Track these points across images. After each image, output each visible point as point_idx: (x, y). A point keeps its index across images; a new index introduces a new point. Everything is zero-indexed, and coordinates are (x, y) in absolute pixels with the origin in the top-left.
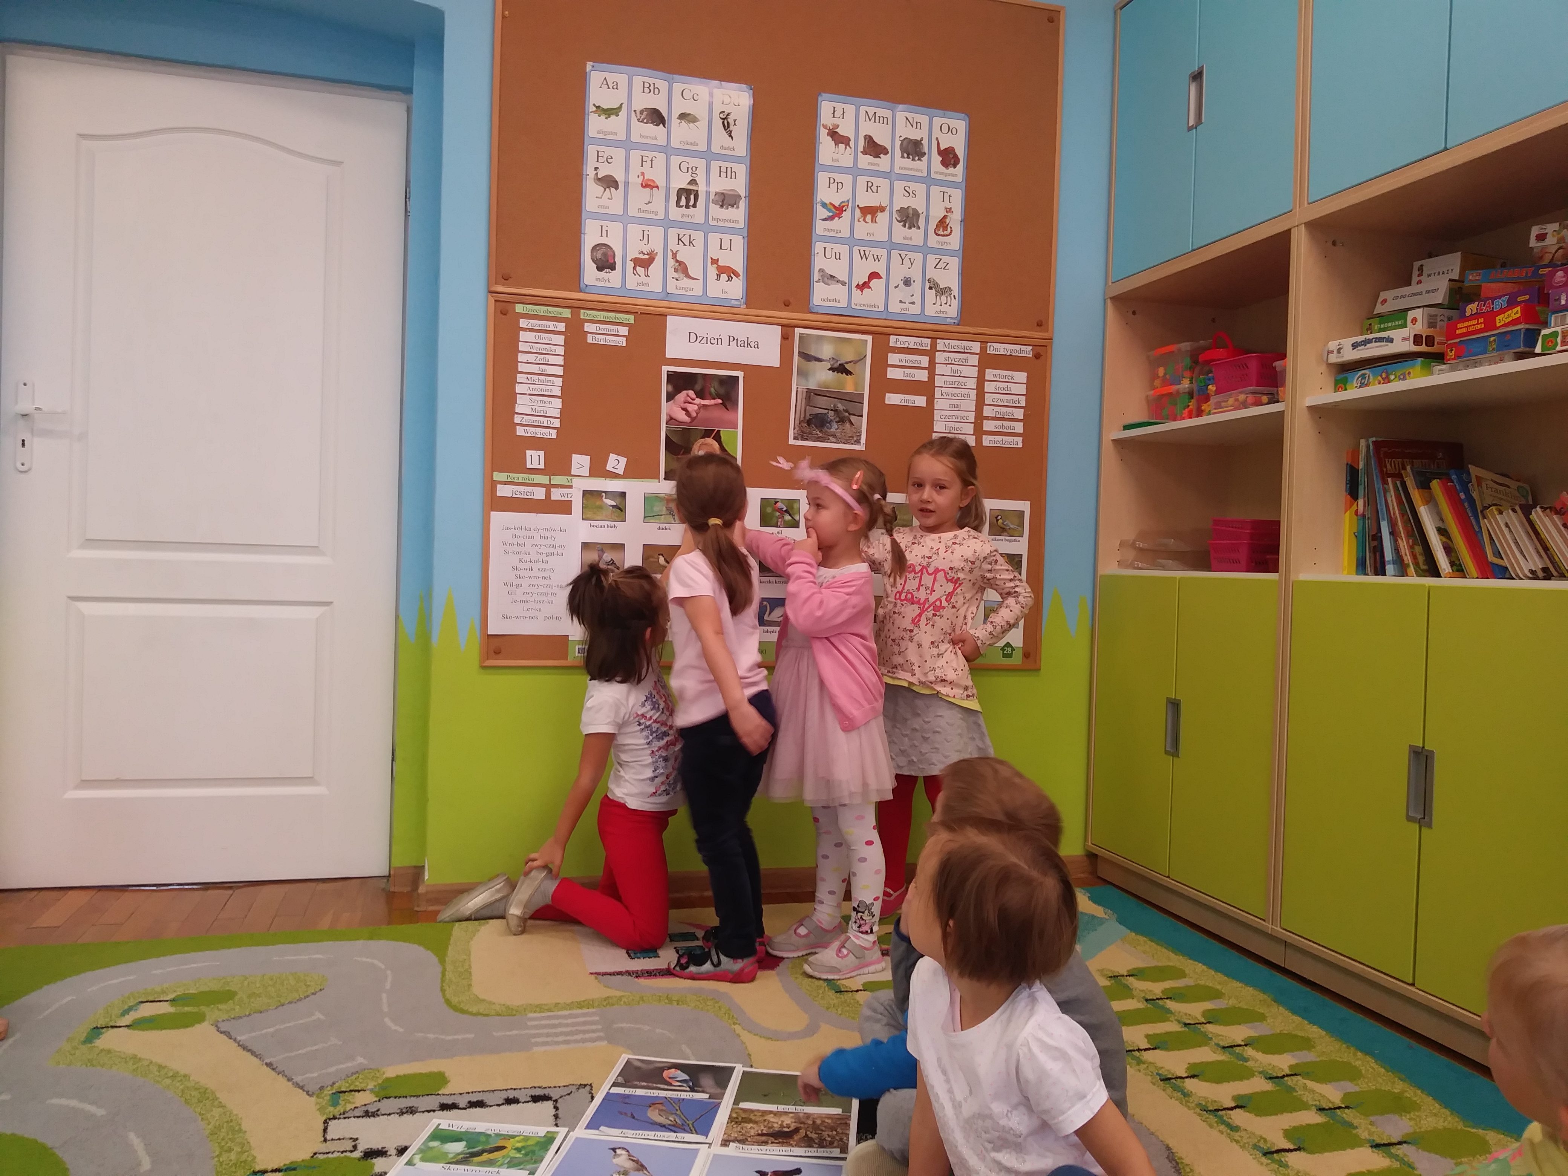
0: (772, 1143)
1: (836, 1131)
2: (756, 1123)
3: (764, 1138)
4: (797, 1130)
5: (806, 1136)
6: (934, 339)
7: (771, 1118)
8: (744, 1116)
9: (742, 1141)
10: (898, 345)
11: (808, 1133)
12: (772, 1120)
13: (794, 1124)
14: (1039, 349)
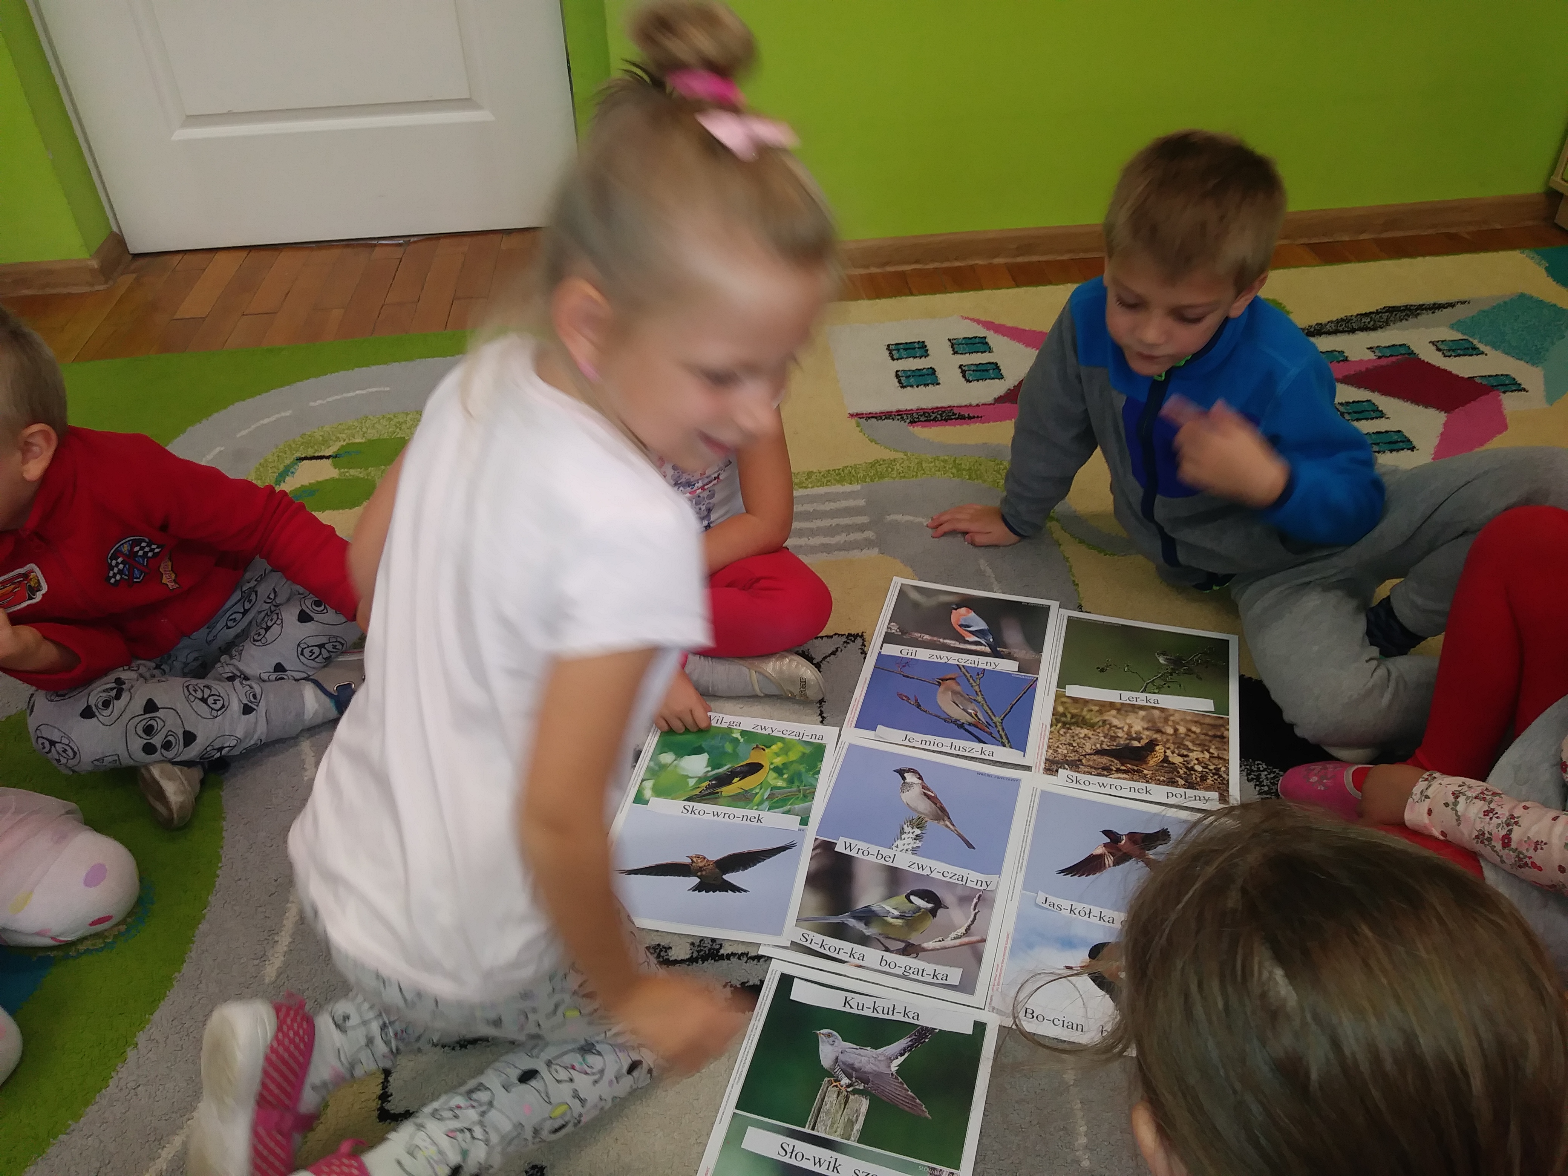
0: (1118, 770)
1: (1208, 751)
2: (1092, 726)
3: (1105, 760)
4: (1151, 745)
5: (1166, 760)
7: (1111, 717)
8: (1074, 711)
9: (1075, 765)
11: (1169, 753)
12: (1115, 722)
13: (1147, 733)
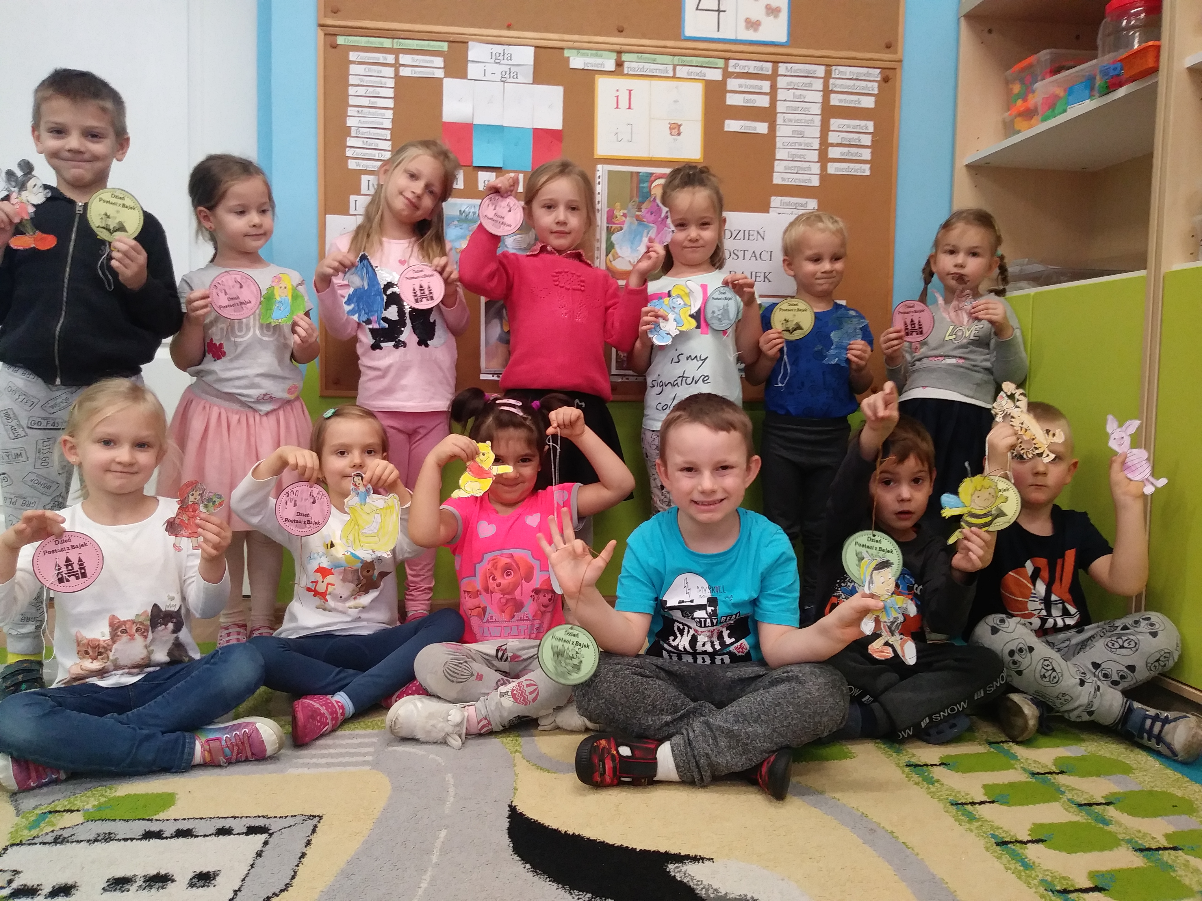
6: (776, 63)
10: (738, 70)
14: (888, 72)
